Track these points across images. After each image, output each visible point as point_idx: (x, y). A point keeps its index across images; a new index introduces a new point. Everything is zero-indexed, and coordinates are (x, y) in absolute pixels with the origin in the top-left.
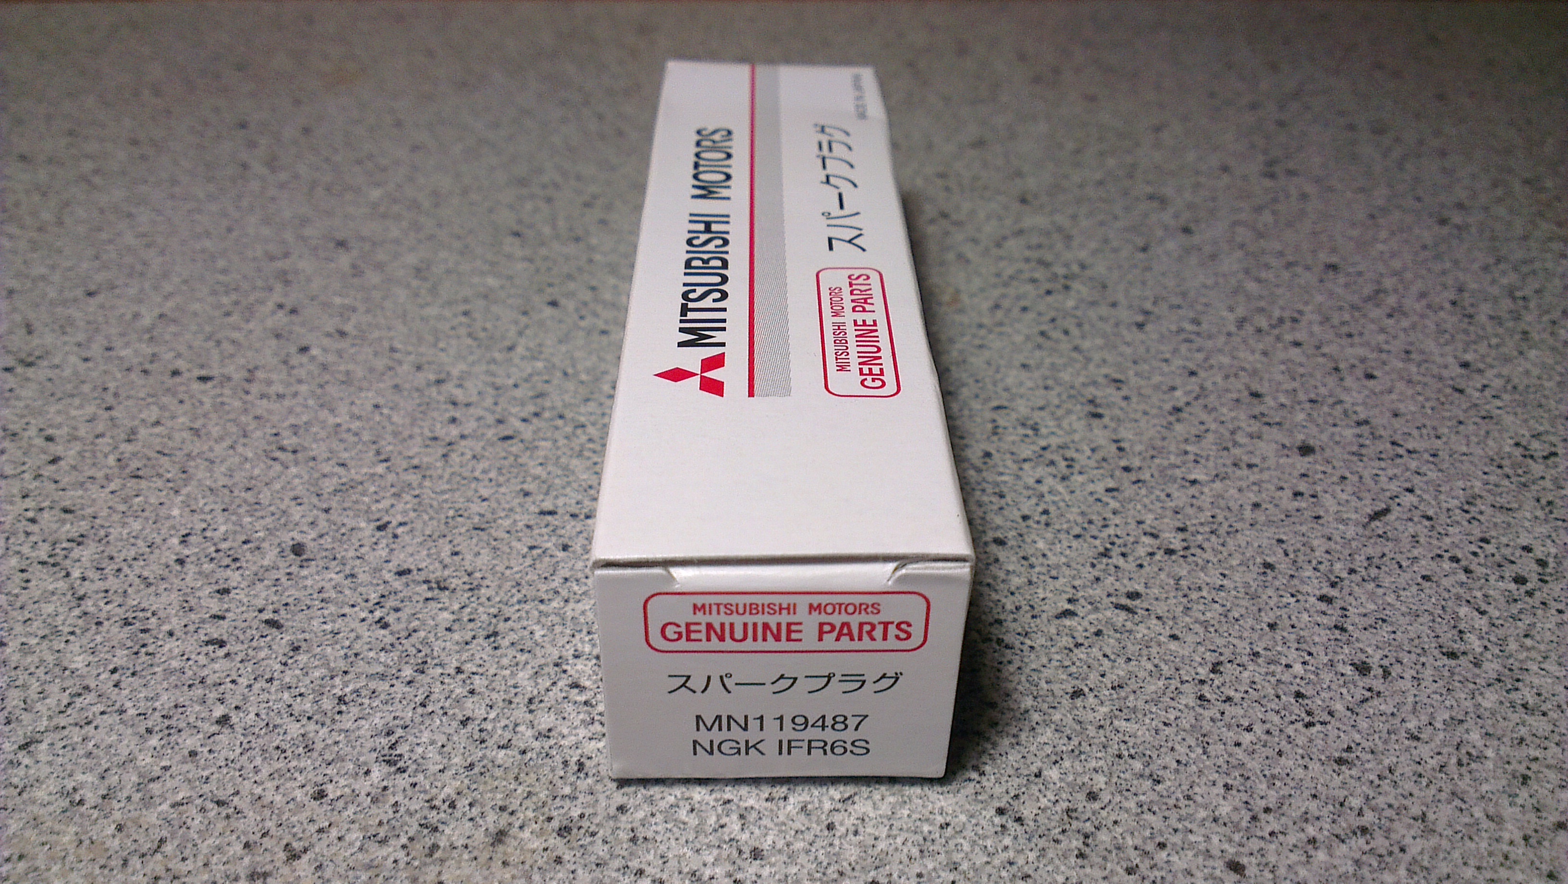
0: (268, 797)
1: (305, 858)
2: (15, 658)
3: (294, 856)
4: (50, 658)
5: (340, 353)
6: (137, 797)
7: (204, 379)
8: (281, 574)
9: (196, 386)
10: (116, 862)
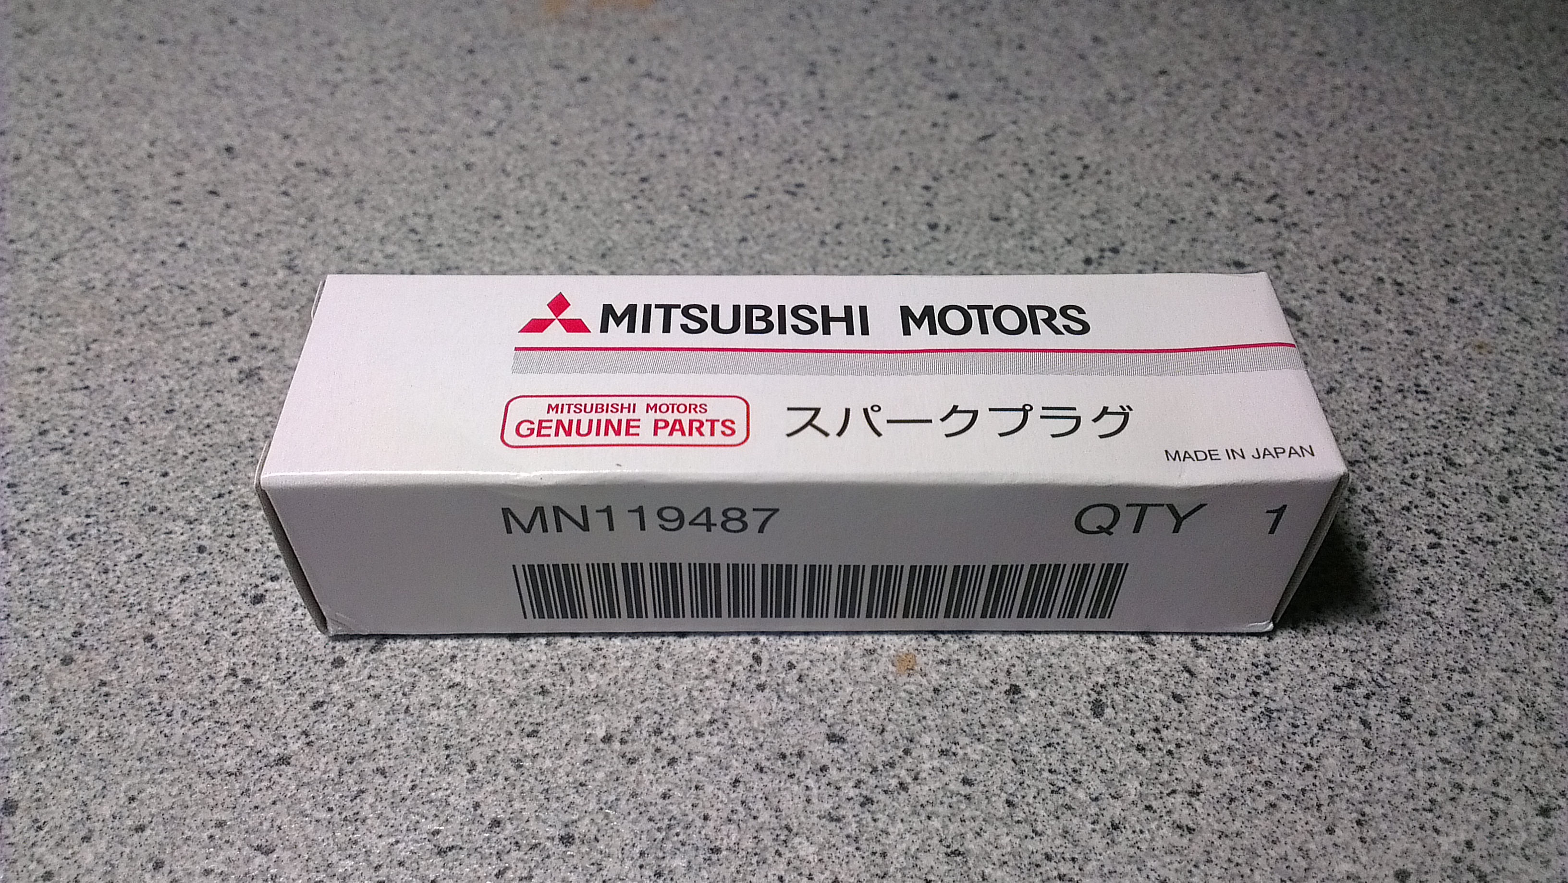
0: (212, 285)
1: (235, 316)
2: (44, 212)
3: (227, 314)
4: (67, 212)
5: (258, 24)
6: (128, 285)
7: (161, 42)
8: (217, 164)
9: (156, 47)
10: (117, 317)
